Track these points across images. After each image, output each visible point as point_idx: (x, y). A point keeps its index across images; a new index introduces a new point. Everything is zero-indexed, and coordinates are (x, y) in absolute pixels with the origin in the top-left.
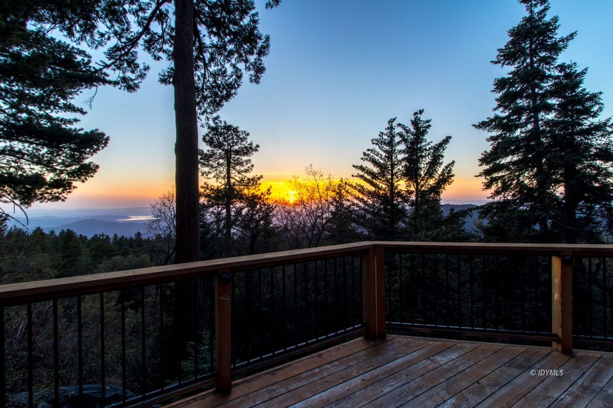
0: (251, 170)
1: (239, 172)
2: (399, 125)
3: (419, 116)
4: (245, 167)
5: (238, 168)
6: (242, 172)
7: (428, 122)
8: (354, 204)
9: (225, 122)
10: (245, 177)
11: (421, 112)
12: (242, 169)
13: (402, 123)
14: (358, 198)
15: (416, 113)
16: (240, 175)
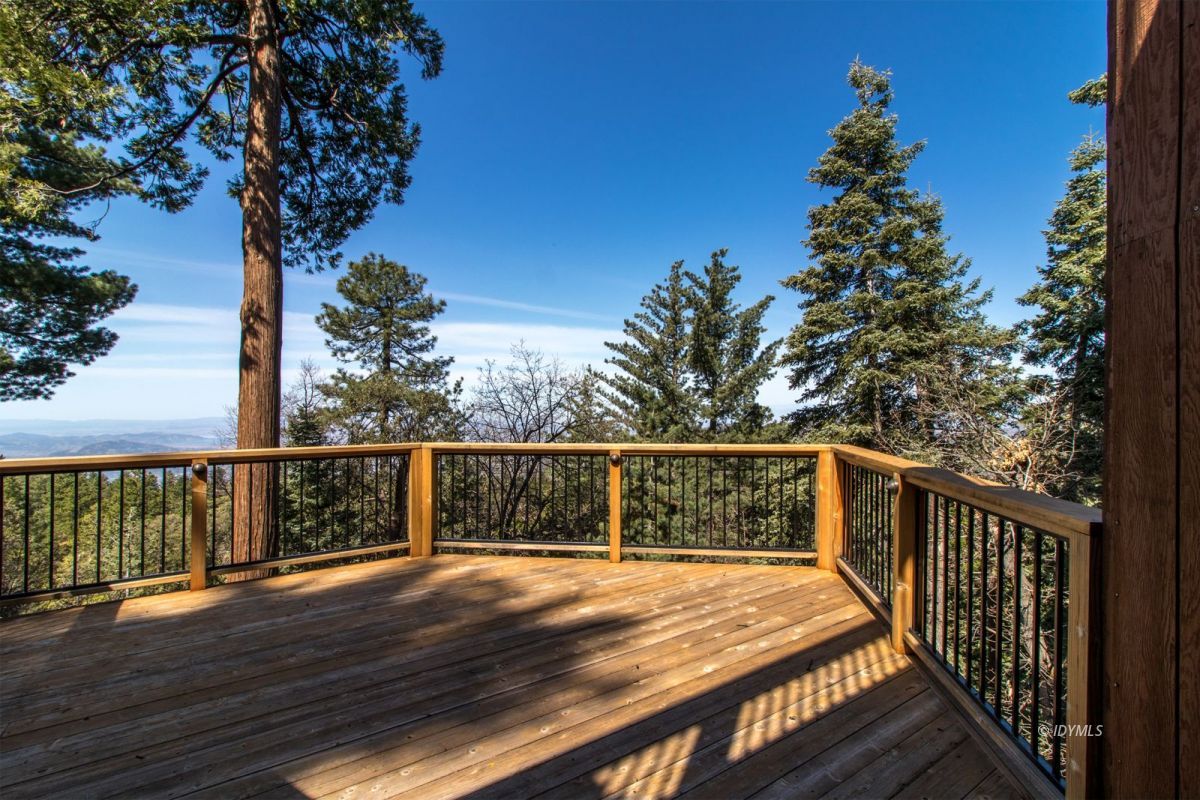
0: (433, 346)
1: (408, 352)
2: (687, 274)
3: (720, 259)
4: (419, 341)
5: (406, 342)
6: (415, 349)
7: (734, 270)
8: (608, 412)
9: (382, 256)
10: (420, 359)
11: (723, 253)
12: (415, 344)
13: (691, 271)
14: (616, 401)
15: (715, 255)
16: (409, 357)
